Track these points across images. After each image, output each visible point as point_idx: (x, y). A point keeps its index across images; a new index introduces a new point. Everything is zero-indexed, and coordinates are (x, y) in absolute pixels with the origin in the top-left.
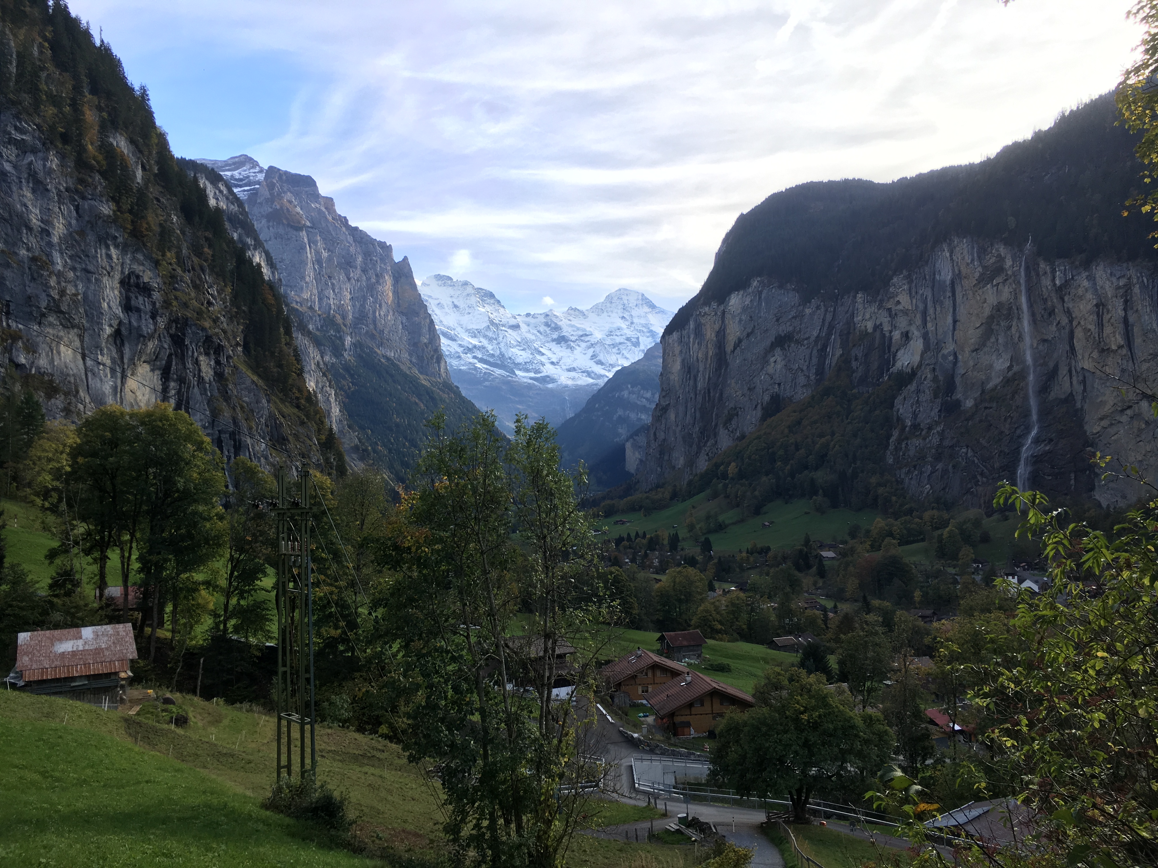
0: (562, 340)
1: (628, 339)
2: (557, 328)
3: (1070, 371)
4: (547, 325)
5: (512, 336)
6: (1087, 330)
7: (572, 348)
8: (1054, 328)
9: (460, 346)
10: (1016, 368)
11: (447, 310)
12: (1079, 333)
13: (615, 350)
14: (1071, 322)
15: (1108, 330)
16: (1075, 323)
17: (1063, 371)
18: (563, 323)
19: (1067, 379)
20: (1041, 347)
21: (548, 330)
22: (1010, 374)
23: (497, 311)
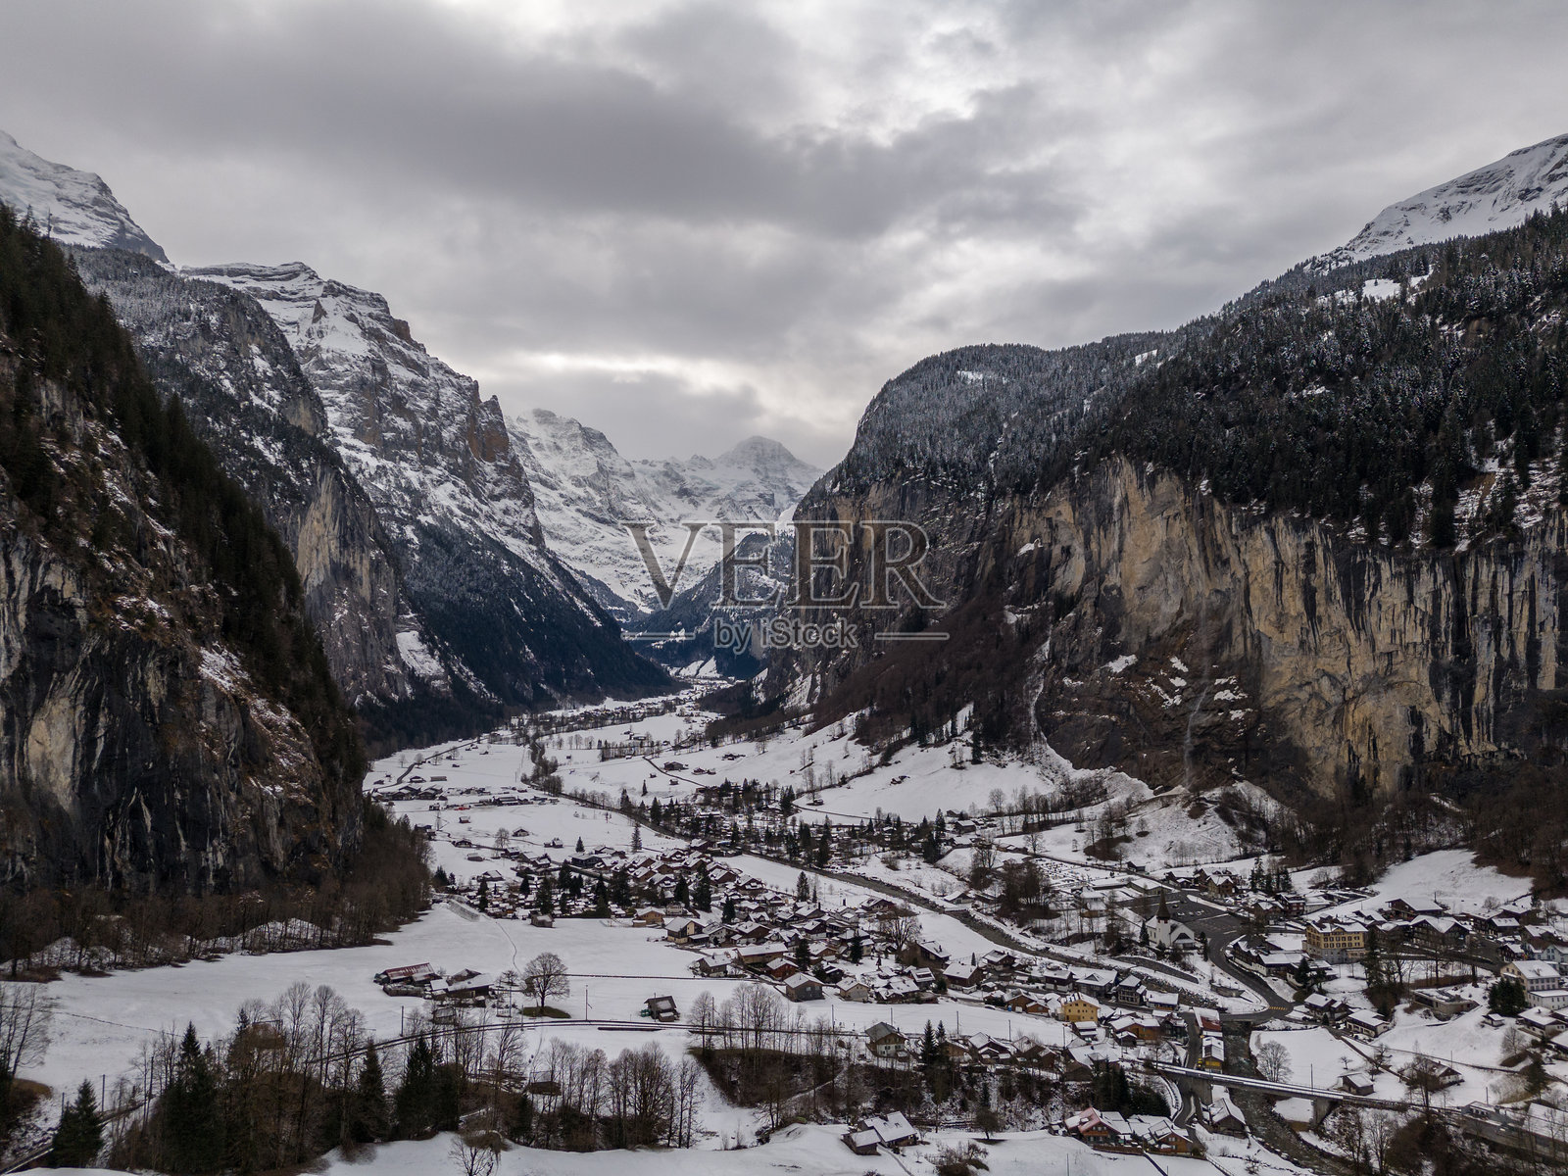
0: (683, 493)
1: (761, 496)
2: (678, 479)
3: (1244, 632)
4: (666, 474)
5: (627, 487)
6: (1263, 589)
7: (696, 504)
8: (1228, 579)
9: (561, 495)
10: (1186, 616)
11: (547, 452)
12: (1255, 591)
13: (746, 508)
14: (1247, 575)
15: (1287, 593)
16: (1251, 579)
17: (1237, 631)
18: (687, 475)
19: (1241, 639)
20: (1213, 598)
21: (667, 480)
22: (1179, 622)
23: (609, 455)
